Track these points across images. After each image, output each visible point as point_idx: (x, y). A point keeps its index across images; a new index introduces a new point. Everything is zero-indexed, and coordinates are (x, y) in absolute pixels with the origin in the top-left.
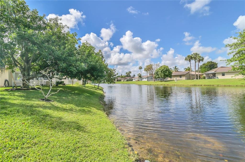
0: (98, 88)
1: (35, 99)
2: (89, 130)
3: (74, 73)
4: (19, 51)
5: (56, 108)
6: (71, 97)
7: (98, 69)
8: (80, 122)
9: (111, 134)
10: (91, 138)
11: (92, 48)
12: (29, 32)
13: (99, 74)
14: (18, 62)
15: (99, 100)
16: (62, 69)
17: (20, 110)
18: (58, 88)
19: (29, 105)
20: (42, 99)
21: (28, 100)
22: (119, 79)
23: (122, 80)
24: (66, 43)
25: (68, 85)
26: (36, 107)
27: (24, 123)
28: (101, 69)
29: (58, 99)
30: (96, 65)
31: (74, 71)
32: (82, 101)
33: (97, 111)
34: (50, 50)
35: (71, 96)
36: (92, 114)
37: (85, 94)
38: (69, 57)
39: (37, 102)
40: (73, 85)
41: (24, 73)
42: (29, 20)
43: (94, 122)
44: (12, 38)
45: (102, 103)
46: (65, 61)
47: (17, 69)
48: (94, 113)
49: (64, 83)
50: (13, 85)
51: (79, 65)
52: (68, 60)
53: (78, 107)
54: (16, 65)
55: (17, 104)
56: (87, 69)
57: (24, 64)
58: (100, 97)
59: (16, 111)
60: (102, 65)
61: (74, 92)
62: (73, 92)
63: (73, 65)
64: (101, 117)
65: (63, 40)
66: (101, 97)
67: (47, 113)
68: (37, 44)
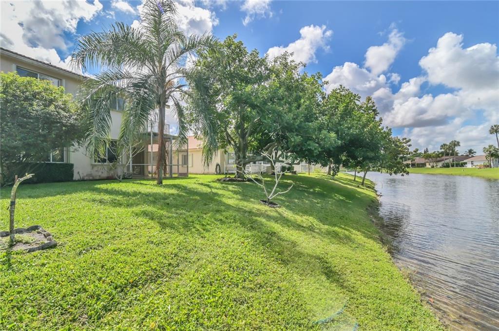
0: (363, 184)
1: (254, 199)
2: (352, 285)
3: (316, 153)
4: (233, 120)
5: (286, 222)
6: (308, 200)
7: (368, 144)
8: (330, 260)
9: (409, 313)
10: (358, 307)
11: (352, 97)
12: (247, 90)
13: (368, 154)
14: (232, 138)
15: (366, 212)
16: (294, 147)
17: (237, 217)
18: (286, 180)
19: (247, 209)
20: (263, 201)
21: (245, 200)
22: (418, 160)
23: (427, 164)
24: (300, 98)
25: (301, 175)
26: (256, 215)
27: (243, 243)
28: (374, 142)
29: (287, 202)
30: (362, 133)
31: (315, 149)
32: (331, 210)
33: (365, 239)
34: (276, 115)
35: (309, 197)
36: (354, 246)
37: (336, 196)
38: (307, 123)
39: (257, 206)
40: (310, 173)
41: (239, 155)
42: (246, 69)
43: (360, 266)
44: (227, 103)
45: (374, 220)
46: (299, 132)
47: (230, 149)
48: (359, 246)
49: (294, 170)
50: (225, 172)
51: (326, 137)
52: (304, 128)
53: (324, 224)
54: (230, 143)
55: (233, 206)
56: (341, 143)
57: (239, 140)
58: (369, 206)
59: (232, 217)
60: (376, 133)
61: (314, 190)
62: (311, 190)
63: (314, 137)
64: (376, 258)
65: (296, 92)
66: (371, 205)
67: (273, 230)
68: (258, 106)
